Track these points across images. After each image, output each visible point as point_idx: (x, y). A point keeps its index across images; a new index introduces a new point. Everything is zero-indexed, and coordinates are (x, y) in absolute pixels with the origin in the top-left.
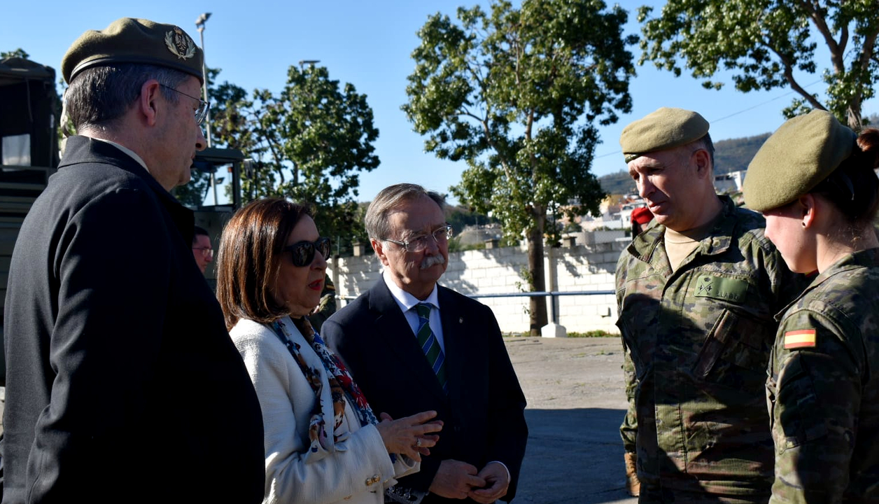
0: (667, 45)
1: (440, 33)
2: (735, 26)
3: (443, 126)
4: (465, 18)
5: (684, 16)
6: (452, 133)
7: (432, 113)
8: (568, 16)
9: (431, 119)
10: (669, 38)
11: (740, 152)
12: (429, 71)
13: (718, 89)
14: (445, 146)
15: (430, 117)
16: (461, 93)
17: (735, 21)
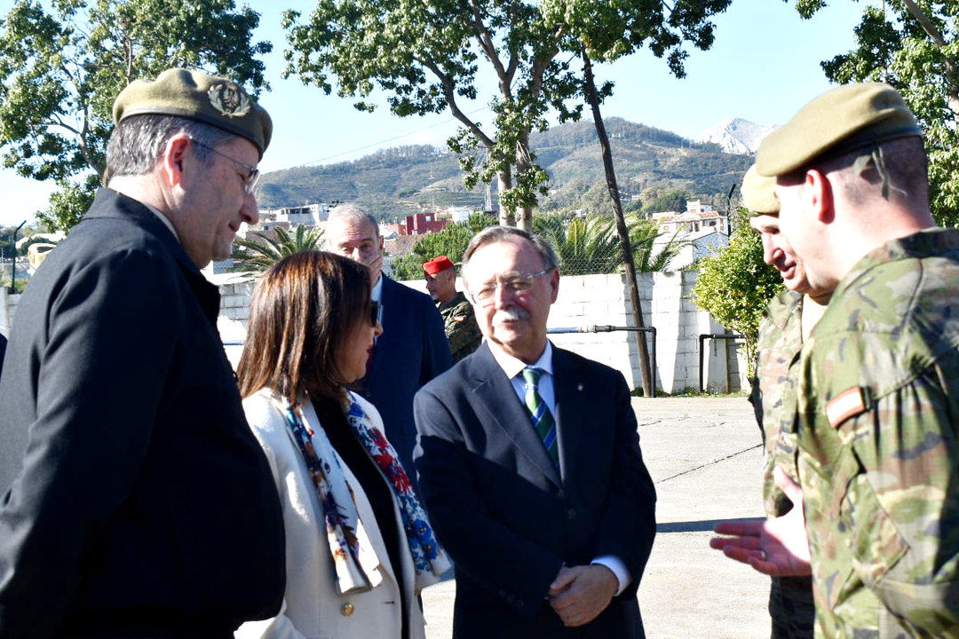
0: (314, 57)
1: (31, 24)
2: (398, 41)
3: (29, 138)
4: (62, 7)
5: (334, 26)
6: (39, 146)
7: (18, 120)
8: (191, 14)
9: (16, 128)
10: (317, 49)
11: (314, 181)
12: (13, 69)
13: (370, 112)
14: (29, 162)
15: (15, 126)
16: (54, 98)
17: (398, 35)
